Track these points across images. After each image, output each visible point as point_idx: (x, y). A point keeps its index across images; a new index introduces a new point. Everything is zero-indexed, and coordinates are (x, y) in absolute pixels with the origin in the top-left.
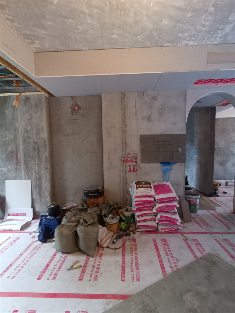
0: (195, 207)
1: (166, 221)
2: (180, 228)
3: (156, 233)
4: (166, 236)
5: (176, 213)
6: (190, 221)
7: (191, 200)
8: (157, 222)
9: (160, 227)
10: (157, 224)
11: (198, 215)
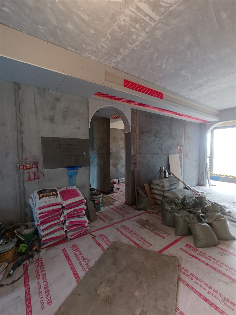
0: (99, 205)
1: (75, 225)
2: (88, 228)
3: (65, 242)
4: (76, 242)
5: (84, 215)
6: (96, 219)
7: (95, 200)
8: (65, 229)
9: (69, 235)
10: (66, 231)
11: (102, 212)
